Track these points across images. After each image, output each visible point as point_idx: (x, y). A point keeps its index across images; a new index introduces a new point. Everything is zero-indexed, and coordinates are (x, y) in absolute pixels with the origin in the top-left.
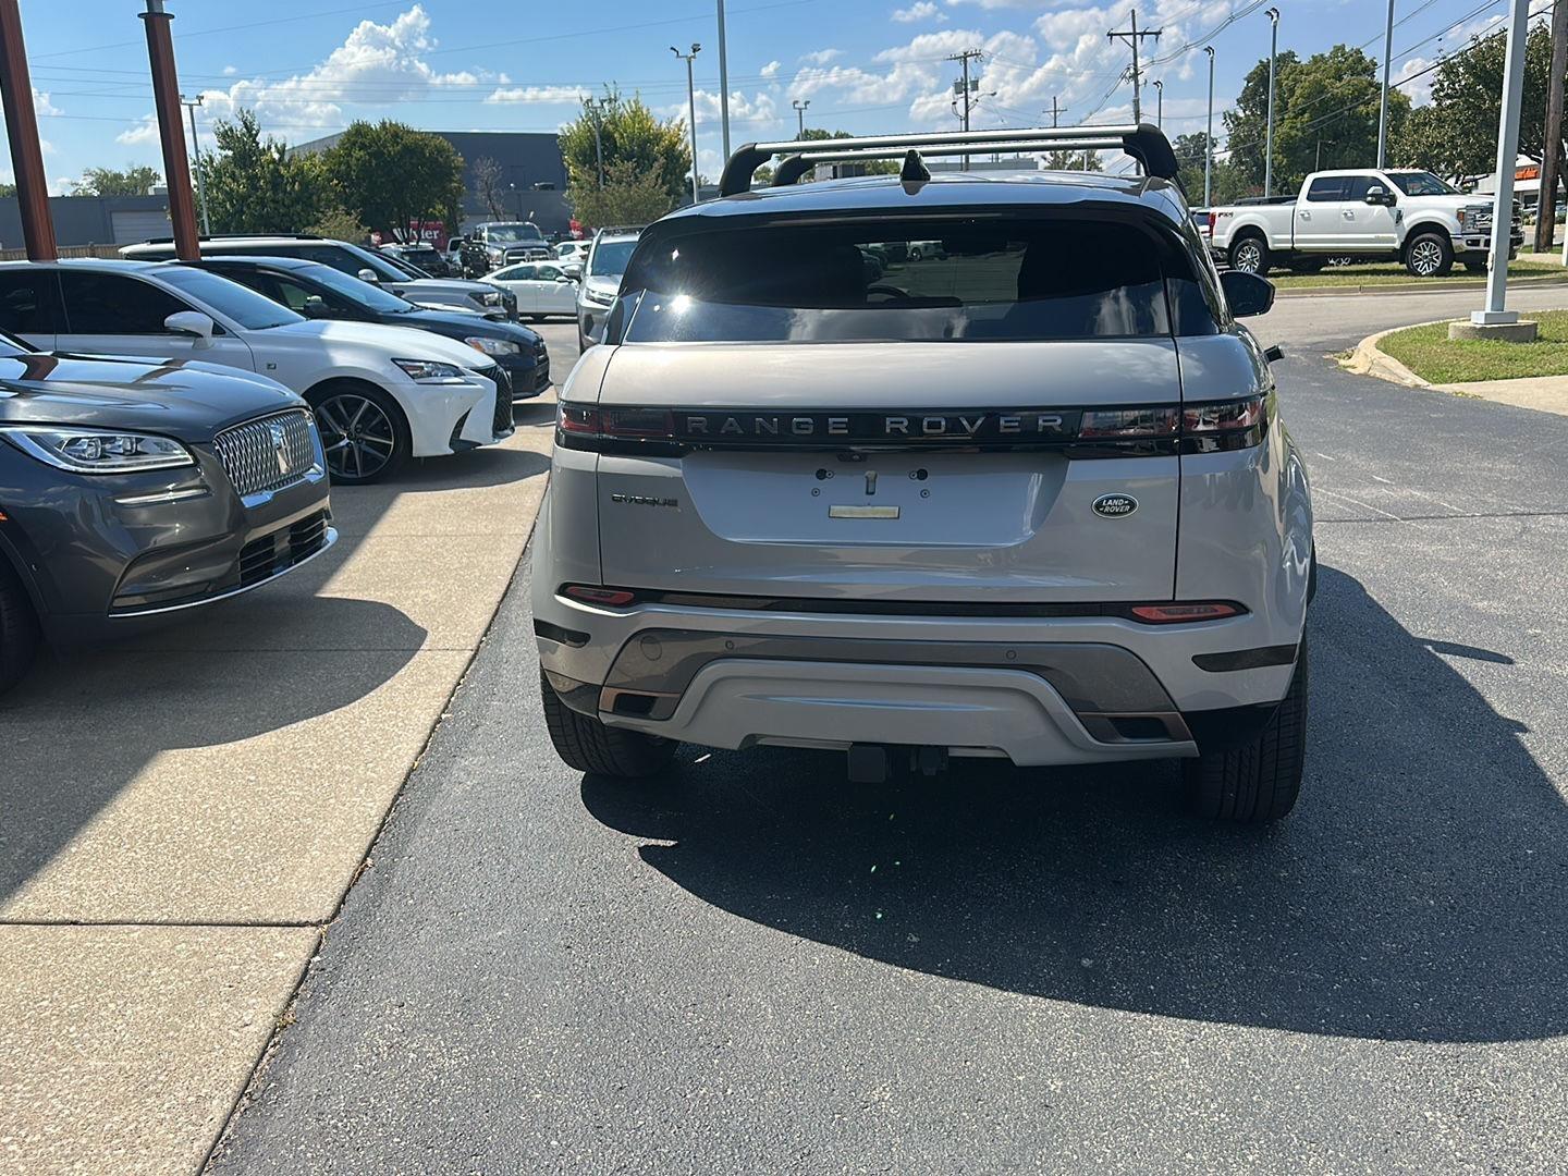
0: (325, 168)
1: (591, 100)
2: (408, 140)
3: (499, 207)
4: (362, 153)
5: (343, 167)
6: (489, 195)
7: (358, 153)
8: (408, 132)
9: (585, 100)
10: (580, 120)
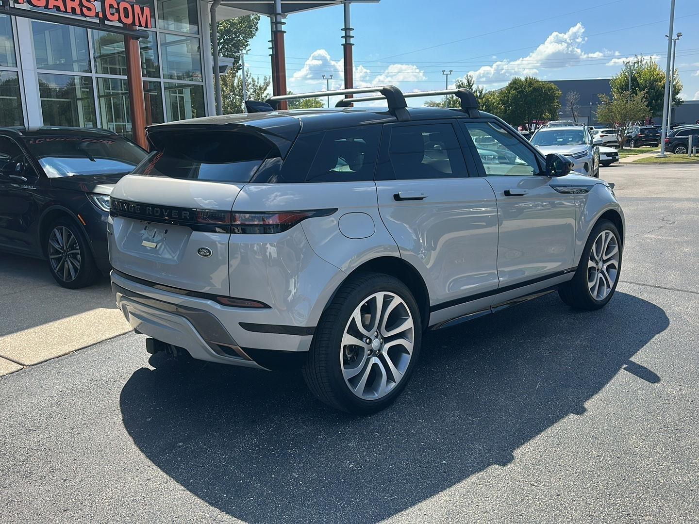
0: (498, 99)
1: (629, 63)
2: (536, 85)
3: (576, 113)
4: (515, 91)
5: (506, 98)
6: (572, 108)
7: (513, 92)
8: (537, 81)
9: (625, 63)
10: (622, 72)
